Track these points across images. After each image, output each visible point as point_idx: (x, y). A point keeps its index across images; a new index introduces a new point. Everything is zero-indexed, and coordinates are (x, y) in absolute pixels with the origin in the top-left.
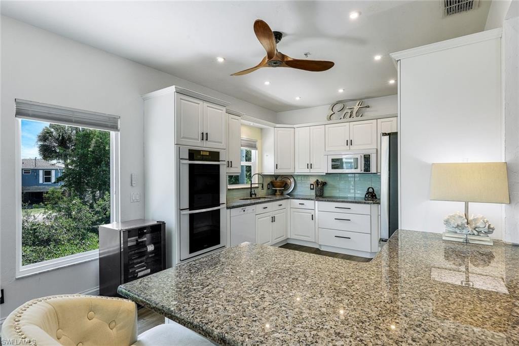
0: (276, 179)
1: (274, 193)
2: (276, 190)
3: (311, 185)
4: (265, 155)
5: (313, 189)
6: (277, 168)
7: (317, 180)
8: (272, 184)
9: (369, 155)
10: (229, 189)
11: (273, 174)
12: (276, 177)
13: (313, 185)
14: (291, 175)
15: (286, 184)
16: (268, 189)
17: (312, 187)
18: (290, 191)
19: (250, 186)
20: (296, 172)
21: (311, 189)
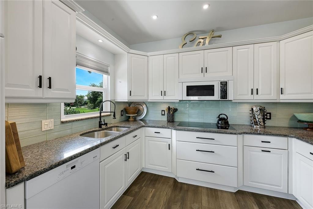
0: (129, 106)
1: (127, 120)
2: (129, 116)
3: (162, 111)
4: (118, 81)
5: (164, 115)
6: (130, 95)
7: (169, 107)
8: (125, 111)
9: (227, 82)
10: (63, 123)
11: (127, 101)
12: (130, 103)
13: (164, 111)
14: (143, 102)
15: (139, 110)
16: (122, 115)
17: (163, 113)
18: (143, 117)
19: (99, 115)
20: (149, 99)
21: (162, 115)
